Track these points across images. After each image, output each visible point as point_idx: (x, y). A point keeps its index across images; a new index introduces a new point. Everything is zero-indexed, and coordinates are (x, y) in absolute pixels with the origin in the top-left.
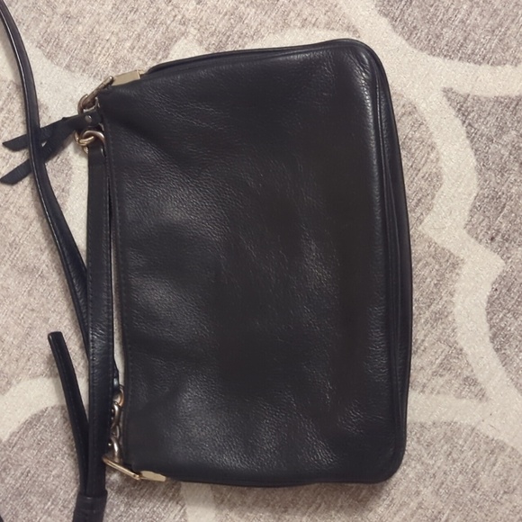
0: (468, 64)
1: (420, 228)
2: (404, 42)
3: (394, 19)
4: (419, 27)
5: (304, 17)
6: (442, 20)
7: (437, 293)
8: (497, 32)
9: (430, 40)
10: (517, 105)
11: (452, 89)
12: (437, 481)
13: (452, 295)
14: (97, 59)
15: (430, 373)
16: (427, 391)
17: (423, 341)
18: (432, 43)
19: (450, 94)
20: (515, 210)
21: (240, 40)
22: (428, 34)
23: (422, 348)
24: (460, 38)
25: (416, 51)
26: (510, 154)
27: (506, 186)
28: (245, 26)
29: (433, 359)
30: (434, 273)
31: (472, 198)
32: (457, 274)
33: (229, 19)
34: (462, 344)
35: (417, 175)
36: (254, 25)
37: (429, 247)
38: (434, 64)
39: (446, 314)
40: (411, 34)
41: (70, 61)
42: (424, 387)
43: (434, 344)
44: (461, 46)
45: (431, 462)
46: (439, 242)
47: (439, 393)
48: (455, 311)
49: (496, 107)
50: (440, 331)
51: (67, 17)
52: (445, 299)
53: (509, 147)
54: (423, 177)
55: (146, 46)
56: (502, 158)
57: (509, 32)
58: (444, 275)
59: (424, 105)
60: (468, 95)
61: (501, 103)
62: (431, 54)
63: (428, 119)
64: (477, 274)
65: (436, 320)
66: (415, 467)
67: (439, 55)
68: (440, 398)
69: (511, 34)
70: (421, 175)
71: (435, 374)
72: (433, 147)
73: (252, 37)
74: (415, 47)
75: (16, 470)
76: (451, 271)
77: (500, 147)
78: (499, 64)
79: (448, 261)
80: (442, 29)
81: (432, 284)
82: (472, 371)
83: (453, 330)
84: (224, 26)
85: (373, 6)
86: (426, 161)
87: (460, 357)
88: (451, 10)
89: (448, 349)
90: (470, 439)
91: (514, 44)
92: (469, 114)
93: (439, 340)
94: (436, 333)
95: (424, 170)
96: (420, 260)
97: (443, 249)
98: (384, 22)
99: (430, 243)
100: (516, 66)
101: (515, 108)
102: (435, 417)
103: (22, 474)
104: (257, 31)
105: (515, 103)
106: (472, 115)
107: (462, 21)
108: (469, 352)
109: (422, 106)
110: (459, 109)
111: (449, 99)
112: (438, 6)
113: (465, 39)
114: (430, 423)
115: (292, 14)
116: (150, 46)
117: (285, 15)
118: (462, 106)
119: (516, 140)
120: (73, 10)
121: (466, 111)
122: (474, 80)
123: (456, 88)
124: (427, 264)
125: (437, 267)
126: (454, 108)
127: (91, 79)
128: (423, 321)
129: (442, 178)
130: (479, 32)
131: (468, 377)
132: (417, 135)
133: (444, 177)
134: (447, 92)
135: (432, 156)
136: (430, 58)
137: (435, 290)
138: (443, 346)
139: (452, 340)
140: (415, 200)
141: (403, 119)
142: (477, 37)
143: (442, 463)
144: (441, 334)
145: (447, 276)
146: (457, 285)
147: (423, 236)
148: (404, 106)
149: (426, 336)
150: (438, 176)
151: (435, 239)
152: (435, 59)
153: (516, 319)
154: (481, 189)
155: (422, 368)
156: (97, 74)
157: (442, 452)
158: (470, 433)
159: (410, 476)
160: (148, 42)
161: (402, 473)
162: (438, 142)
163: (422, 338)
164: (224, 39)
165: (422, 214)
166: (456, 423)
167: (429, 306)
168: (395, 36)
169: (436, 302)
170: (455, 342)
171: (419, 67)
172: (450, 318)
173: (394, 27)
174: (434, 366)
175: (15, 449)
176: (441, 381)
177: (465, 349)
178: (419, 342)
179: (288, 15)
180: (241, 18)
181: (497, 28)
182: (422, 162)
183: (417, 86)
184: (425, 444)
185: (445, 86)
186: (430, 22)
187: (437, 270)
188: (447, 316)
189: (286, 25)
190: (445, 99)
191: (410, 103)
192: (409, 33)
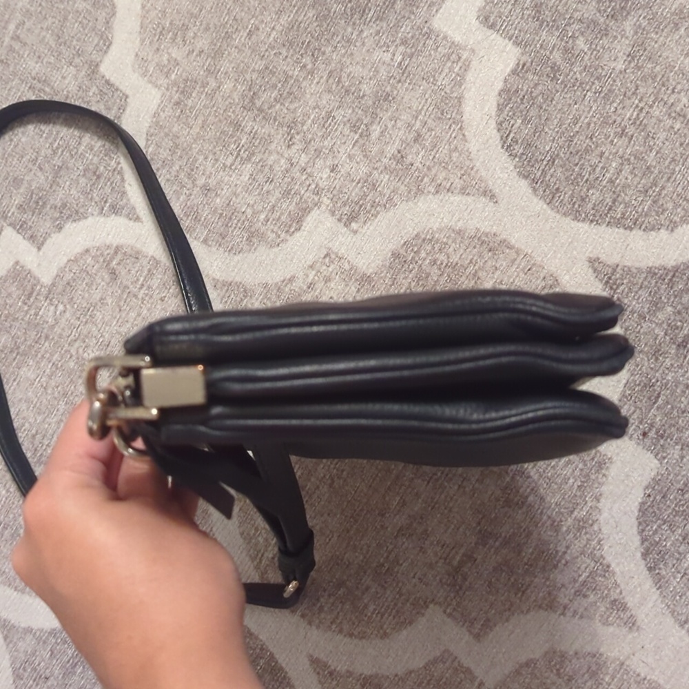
0: (617, 230)
2: (545, 206)
3: (534, 181)
4: (562, 189)
5: (439, 182)
6: (587, 180)
7: (581, 497)
8: (650, 192)
9: (574, 204)
10: (674, 276)
11: (598, 259)
13: (598, 501)
14: (232, 232)
15: (572, 592)
16: (569, 614)
17: (565, 553)
18: (576, 206)
19: (596, 265)
20: (671, 400)
21: (373, 209)
22: (572, 196)
23: (563, 562)
24: (609, 201)
25: (558, 216)
26: (666, 334)
27: (661, 371)
28: (377, 194)
29: (576, 576)
30: (577, 473)
31: (622, 385)
32: (604, 475)
33: (363, 187)
34: (608, 559)
36: (387, 192)
38: (578, 230)
39: (590, 522)
40: (553, 197)
41: (207, 235)
42: (565, 608)
43: (577, 558)
44: (610, 209)
47: (582, 617)
48: (601, 519)
49: (649, 279)
50: (585, 542)
51: (206, 189)
52: (589, 504)
53: (665, 326)
55: (280, 217)
56: (656, 339)
57: (664, 192)
58: (588, 476)
59: (567, 277)
60: (617, 266)
61: (656, 274)
62: (576, 219)
64: (628, 476)
65: (580, 529)
67: (584, 220)
68: (584, 623)
69: (666, 195)
71: (578, 593)
73: (385, 206)
74: (558, 212)
76: (597, 472)
77: (654, 326)
78: (653, 229)
79: (593, 459)
80: (588, 190)
81: (576, 486)
82: (621, 593)
83: (599, 542)
84: (357, 194)
85: (512, 168)
87: (607, 575)
88: (598, 169)
89: (593, 564)
90: (618, 676)
91: (670, 206)
92: (617, 288)
93: (583, 553)
94: (579, 544)
98: (524, 185)
100: (672, 230)
101: (671, 280)
102: (577, 646)
104: (390, 199)
105: (671, 274)
106: (622, 288)
107: (611, 181)
108: (617, 570)
109: (565, 279)
110: (607, 282)
111: (595, 270)
112: (583, 165)
113: (614, 201)
114: (572, 653)
115: (426, 180)
116: (283, 218)
117: (419, 180)
118: (610, 278)
119: (672, 318)
120: (212, 182)
121: (615, 284)
122: (624, 247)
123: (603, 257)
125: (581, 466)
126: (601, 280)
127: (226, 254)
128: (564, 529)
130: (630, 192)
131: (615, 600)
134: (594, 262)
136: (575, 224)
137: (578, 494)
138: (588, 561)
139: (598, 553)
142: (627, 199)
144: (586, 546)
145: (593, 477)
146: (604, 488)
148: (544, 278)
149: (567, 547)
152: (580, 224)
153: (673, 532)
154: (632, 375)
155: (563, 586)
156: (232, 248)
158: (618, 668)
160: (282, 214)
163: (563, 550)
164: (357, 208)
166: (600, 655)
167: (572, 512)
168: (535, 200)
169: (579, 507)
170: (602, 556)
171: (562, 234)
172: (596, 527)
173: (535, 190)
174: (577, 585)
176: (584, 603)
177: (613, 565)
178: (560, 554)
179: (422, 181)
180: (374, 185)
181: (651, 188)
183: (559, 255)
184: (566, 678)
185: (591, 256)
186: (575, 183)
187: (581, 470)
188: (592, 525)
189: (420, 191)
190: (591, 270)
191: (551, 275)
192: (551, 196)
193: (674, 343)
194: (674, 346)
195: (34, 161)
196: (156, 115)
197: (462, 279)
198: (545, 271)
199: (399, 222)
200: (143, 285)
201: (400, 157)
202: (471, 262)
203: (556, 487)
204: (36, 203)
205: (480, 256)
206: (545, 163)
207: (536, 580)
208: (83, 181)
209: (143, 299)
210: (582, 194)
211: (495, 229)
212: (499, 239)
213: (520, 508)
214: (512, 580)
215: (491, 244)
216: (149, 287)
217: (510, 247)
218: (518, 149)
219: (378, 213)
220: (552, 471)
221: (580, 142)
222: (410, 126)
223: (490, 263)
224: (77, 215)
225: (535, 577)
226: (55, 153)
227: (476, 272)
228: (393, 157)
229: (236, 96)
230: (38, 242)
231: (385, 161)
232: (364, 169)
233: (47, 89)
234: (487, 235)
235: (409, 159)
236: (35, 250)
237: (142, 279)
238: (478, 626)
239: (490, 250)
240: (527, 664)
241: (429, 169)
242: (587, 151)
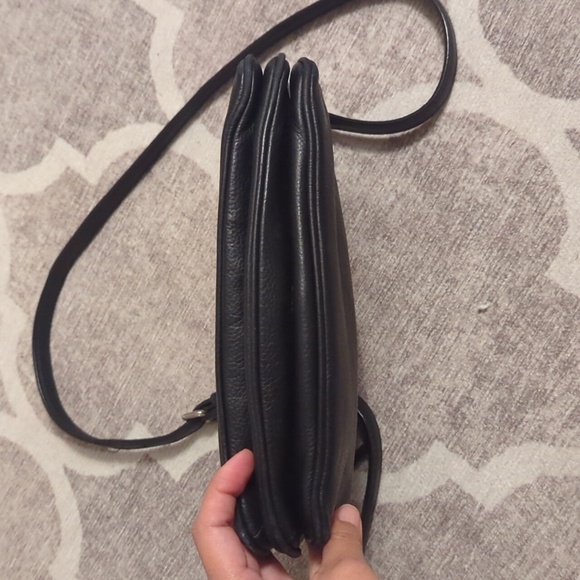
1: (546, 274)
2: (526, 87)
3: (515, 65)
4: (540, 70)
5: (429, 72)
6: (562, 61)
7: (565, 341)
9: (551, 82)
11: (575, 130)
12: (569, 539)
15: (560, 424)
16: (558, 443)
17: (552, 391)
18: (554, 85)
19: (573, 135)
21: (372, 100)
22: (549, 76)
23: (551, 399)
25: (538, 95)
28: (375, 86)
29: (563, 410)
30: (561, 320)
33: (362, 81)
35: (542, 219)
36: (384, 84)
37: (556, 293)
38: (556, 105)
39: (575, 362)
40: (532, 78)
42: (554, 438)
43: (563, 394)
45: (564, 519)
46: (566, 288)
47: (569, 446)
50: (570, 381)
52: (573, 347)
54: (548, 221)
58: (572, 322)
62: (553, 96)
63: (551, 162)
65: (565, 370)
66: (547, 523)
67: (561, 97)
68: (571, 451)
70: (545, 219)
71: (565, 425)
72: (557, 190)
73: (382, 96)
74: (537, 91)
75: (187, 509)
79: (575, 307)
80: (563, 70)
81: (560, 332)
84: (357, 88)
85: (494, 55)
86: (550, 205)
88: (572, 50)
93: (568, 390)
94: (565, 383)
95: (549, 214)
96: (548, 307)
97: (571, 295)
98: (506, 68)
99: (557, 289)
102: (566, 471)
103: (192, 513)
104: (386, 90)
109: (545, 150)
111: (572, 140)
112: (559, 47)
114: (561, 477)
115: (418, 70)
124: (554, 311)
125: (564, 314)
128: (552, 370)
129: (567, 222)
132: (541, 179)
133: (569, 220)
134: (571, 133)
135: (557, 199)
136: (553, 101)
137: (563, 338)
138: (574, 397)
140: (541, 246)
141: (526, 164)
143: (575, 520)
144: (571, 384)
145: (575, 323)
147: (549, 282)
148: (527, 150)
149: (555, 386)
150: (564, 219)
151: (562, 285)
152: (558, 100)
155: (552, 419)
157: (575, 508)
159: (542, 532)
161: (534, 529)
162: (562, 184)
163: (551, 388)
164: (357, 100)
165: (547, 259)
167: (558, 355)
168: (517, 82)
169: (564, 350)
171: (541, 110)
173: (515, 73)
174: (564, 418)
175: (185, 490)
176: (572, 433)
178: (548, 392)
179: (414, 72)
180: (372, 79)
182: (547, 206)
183: (539, 129)
184: (557, 499)
185: (568, 127)
186: (551, 64)
187: (565, 317)
188: (576, 365)
189: (413, 81)
190: (568, 140)
191: (533, 147)
192: (530, 77)
195: (79, 80)
196: (181, 32)
197: (454, 156)
198: (527, 144)
200: (175, 181)
201: (394, 52)
202: (461, 140)
203: (542, 333)
204: (82, 117)
205: (469, 135)
206: (524, 48)
207: (528, 416)
208: (120, 94)
209: (176, 192)
210: (558, 73)
211: (481, 110)
212: (485, 118)
213: (511, 354)
214: (506, 416)
215: (478, 124)
216: (181, 182)
217: (495, 125)
218: (499, 38)
219: (376, 103)
220: (539, 320)
221: (555, 27)
222: (401, 25)
223: (478, 140)
224: (118, 124)
225: (527, 413)
226: (95, 71)
227: (466, 149)
228: (388, 53)
229: (249, 11)
230: (84, 148)
231: (381, 57)
232: (362, 66)
233: (87, 18)
234: (474, 116)
235: (403, 53)
236: (82, 156)
237: (174, 175)
238: (476, 458)
239: (477, 129)
240: (522, 489)
241: (420, 60)
242: (561, 34)
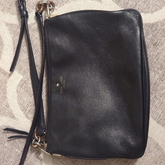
193: (152, 44)
194: (152, 45)
199: (71, 7)
210: (127, 2)
219: (64, 4)
